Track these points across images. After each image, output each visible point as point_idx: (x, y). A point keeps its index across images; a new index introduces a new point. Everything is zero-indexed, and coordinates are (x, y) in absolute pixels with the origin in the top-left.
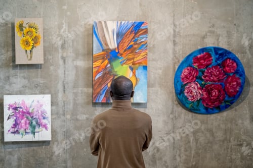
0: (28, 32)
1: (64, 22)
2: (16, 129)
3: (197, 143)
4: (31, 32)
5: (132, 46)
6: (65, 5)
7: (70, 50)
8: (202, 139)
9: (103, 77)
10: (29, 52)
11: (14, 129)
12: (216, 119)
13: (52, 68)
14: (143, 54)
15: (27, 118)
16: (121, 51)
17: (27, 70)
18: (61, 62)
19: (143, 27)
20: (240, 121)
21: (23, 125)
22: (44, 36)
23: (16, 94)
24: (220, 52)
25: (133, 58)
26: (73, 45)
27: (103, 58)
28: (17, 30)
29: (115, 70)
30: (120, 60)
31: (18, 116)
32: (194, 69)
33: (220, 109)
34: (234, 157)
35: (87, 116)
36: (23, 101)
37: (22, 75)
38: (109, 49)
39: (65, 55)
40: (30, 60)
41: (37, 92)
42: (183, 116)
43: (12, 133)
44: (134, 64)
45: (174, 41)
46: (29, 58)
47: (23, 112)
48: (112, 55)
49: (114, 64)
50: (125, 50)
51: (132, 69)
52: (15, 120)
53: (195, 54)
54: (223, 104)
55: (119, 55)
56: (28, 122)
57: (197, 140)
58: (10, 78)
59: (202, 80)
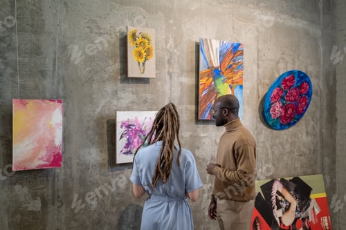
0: (141, 43)
1: (170, 36)
2: (129, 149)
3: (273, 155)
4: (144, 43)
5: (231, 66)
6: (171, 19)
7: (176, 66)
8: (276, 152)
9: (208, 94)
10: (141, 64)
11: (126, 149)
12: (286, 134)
13: (159, 83)
14: (239, 74)
15: (140, 136)
16: (223, 70)
17: (135, 84)
18: (167, 77)
19: (240, 48)
20: (300, 136)
21: (136, 144)
22: (156, 49)
23: (124, 111)
24: (301, 75)
25: (232, 78)
26: (178, 60)
27: (208, 76)
28: (129, 39)
29: (218, 88)
30: (222, 79)
31: (131, 134)
32: (281, 89)
33: (290, 125)
34: (296, 166)
35: (191, 133)
36: (136, 118)
37: (130, 89)
38: (213, 67)
39: (171, 70)
40: (143, 73)
41: (145, 109)
42: (264, 132)
43: (125, 153)
44: (232, 83)
45: (258, 64)
46: (142, 71)
47: (136, 130)
48: (216, 73)
49: (217, 81)
50: (226, 69)
51: (231, 87)
52: (128, 139)
53: (284, 76)
54: (292, 121)
55: (221, 73)
56: (140, 140)
57: (273, 153)
58: (118, 92)
59: (284, 99)
